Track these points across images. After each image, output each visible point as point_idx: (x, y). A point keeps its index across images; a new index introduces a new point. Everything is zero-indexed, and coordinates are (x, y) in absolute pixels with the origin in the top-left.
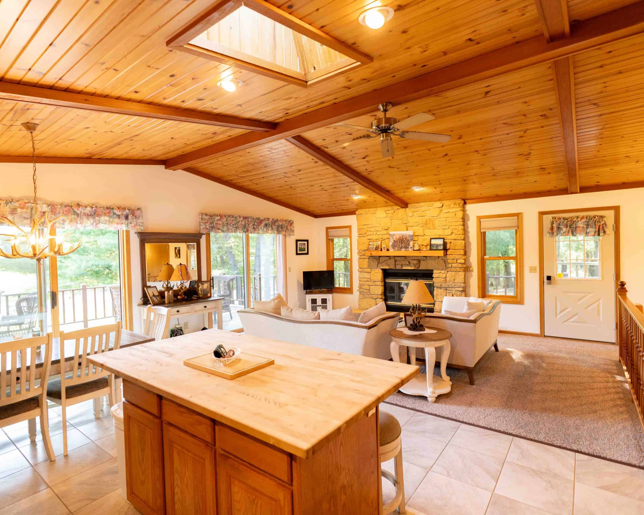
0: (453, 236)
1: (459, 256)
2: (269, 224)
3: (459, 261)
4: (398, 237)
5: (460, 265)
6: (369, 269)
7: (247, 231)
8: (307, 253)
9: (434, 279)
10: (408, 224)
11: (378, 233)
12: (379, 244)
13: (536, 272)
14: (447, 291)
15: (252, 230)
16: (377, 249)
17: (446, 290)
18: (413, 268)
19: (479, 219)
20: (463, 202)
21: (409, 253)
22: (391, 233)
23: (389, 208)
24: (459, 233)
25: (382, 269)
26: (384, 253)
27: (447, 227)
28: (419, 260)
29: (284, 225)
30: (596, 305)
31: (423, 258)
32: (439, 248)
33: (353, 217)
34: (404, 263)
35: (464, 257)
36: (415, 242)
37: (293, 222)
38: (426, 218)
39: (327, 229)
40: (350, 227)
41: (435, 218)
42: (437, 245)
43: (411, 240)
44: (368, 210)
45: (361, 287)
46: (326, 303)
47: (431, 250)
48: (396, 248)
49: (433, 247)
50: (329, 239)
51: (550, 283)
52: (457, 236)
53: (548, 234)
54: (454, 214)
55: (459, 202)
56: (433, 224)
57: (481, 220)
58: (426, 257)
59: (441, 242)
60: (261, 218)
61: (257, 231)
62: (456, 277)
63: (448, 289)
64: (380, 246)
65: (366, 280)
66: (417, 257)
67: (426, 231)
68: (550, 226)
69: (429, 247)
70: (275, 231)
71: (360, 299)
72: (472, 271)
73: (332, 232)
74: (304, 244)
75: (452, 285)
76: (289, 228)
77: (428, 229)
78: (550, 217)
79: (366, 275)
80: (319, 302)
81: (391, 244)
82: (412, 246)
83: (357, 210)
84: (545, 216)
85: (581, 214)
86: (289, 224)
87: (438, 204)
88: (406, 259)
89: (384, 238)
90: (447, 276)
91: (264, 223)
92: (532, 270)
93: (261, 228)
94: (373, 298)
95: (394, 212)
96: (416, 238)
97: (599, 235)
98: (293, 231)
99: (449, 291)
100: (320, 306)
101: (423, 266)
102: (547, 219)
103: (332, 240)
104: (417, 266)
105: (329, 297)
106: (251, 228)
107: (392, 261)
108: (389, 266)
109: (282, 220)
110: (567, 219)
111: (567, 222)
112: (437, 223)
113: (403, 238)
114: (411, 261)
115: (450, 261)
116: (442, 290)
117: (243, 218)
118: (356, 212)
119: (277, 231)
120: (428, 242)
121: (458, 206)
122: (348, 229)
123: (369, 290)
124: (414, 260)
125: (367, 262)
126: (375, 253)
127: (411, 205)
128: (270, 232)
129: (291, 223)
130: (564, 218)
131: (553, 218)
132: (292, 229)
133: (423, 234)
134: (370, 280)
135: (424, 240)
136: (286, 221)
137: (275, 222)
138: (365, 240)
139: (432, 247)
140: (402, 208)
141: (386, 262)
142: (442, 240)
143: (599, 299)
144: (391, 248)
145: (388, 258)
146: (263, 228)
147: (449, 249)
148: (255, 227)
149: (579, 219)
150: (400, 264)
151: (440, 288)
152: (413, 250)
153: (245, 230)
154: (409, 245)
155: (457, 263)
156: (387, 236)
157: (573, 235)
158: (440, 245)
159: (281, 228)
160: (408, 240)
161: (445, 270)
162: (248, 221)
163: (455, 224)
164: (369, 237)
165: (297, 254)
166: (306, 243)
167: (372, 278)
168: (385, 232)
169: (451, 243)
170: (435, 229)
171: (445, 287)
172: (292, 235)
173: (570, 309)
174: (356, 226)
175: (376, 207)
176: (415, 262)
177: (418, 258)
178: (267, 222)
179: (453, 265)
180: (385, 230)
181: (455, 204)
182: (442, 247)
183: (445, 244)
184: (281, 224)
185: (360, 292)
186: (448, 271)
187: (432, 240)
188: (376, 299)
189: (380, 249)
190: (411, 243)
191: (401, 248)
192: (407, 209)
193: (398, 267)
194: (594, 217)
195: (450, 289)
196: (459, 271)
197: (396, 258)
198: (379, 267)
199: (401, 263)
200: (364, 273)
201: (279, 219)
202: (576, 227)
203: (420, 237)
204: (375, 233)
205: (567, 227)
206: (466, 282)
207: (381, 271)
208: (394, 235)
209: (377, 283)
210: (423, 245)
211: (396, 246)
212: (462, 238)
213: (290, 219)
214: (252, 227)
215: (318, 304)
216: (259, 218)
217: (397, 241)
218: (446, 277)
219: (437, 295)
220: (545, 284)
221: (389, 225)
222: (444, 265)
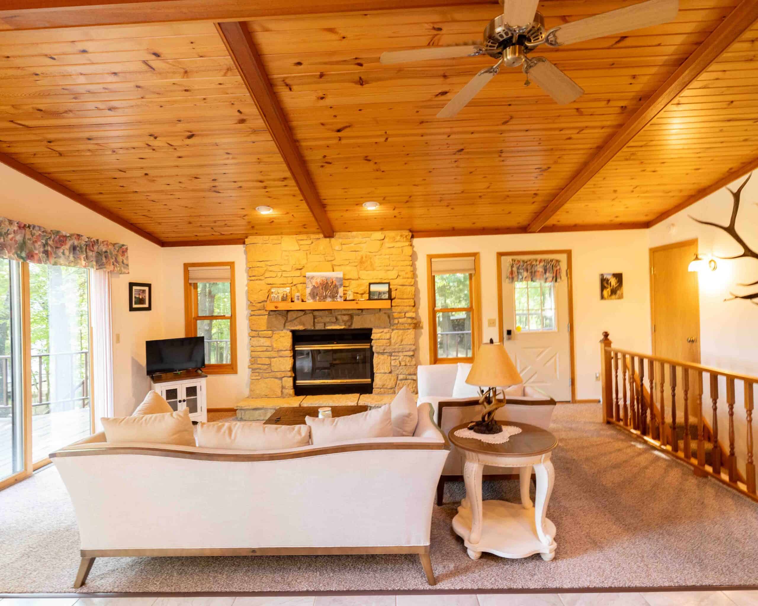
0: (400, 281)
1: (407, 309)
2: (81, 248)
3: (408, 315)
4: (319, 281)
5: (409, 321)
6: (270, 332)
7: (31, 256)
8: (149, 308)
9: (373, 341)
10: (334, 263)
11: (285, 274)
12: (288, 291)
13: (495, 326)
14: (392, 358)
15: (41, 255)
16: (284, 299)
17: (391, 356)
18: (342, 327)
19: (430, 257)
20: (410, 234)
21: (338, 304)
22: (308, 274)
23: (304, 237)
24: (407, 276)
25: (293, 332)
26: (298, 305)
27: (391, 268)
28: (351, 315)
29: (111, 253)
30: (553, 360)
31: (357, 312)
32: (383, 297)
33: (240, 248)
34: (328, 320)
35: (414, 310)
36: (345, 288)
37: (127, 249)
38: (360, 254)
39: (186, 266)
40: (231, 264)
41: (374, 254)
42: (380, 293)
43: (341, 285)
44: (267, 237)
45: (253, 360)
46: (196, 395)
47: (370, 299)
48: (318, 298)
49: (374, 295)
50: (190, 284)
51: (509, 339)
52: (405, 280)
53: (507, 280)
54: (400, 249)
55: (407, 234)
56: (371, 262)
57: (432, 260)
58: (362, 310)
59: (385, 288)
60: (64, 233)
61: (53, 260)
62: (404, 337)
63: (393, 354)
64: (289, 294)
65: (265, 349)
66: (349, 310)
67: (361, 272)
68: (510, 270)
69: (366, 296)
70: (94, 263)
71: (253, 382)
72: (422, 328)
73: (194, 272)
74: (144, 291)
75: (399, 348)
76: (120, 258)
77: (365, 269)
78: (509, 258)
79: (263, 341)
80: (182, 395)
81: (308, 291)
82: (342, 295)
83: (247, 237)
84: (503, 258)
85: (539, 257)
86: (120, 252)
87: (379, 235)
88: (331, 313)
89: (294, 283)
90: (392, 336)
91: (69, 244)
92: (491, 323)
93: (63, 253)
94: (276, 378)
95: (312, 243)
96: (346, 283)
97: (556, 281)
98: (127, 265)
99: (395, 358)
100: (184, 401)
101: (358, 324)
102: (507, 261)
103: (195, 286)
104: (349, 323)
105: (200, 383)
106: (38, 250)
107: (310, 317)
108: (304, 325)
109: (106, 243)
110: (526, 262)
111: (527, 265)
112: (377, 261)
113: (327, 283)
114: (339, 317)
115: (396, 315)
116: (386, 356)
117: (20, 227)
118: (246, 240)
119: (97, 262)
120: (365, 288)
121: (405, 239)
122: (229, 267)
123: (270, 364)
124: (344, 315)
125: (265, 321)
126: (283, 306)
127: (338, 233)
128: (83, 263)
129: (123, 250)
130: (523, 261)
131: (512, 260)
132: (125, 261)
133: (357, 277)
134: (271, 348)
135: (359, 285)
136: (114, 245)
137: (92, 244)
138: (261, 285)
139: (371, 296)
140: (325, 237)
141: (298, 319)
142: (387, 285)
143: (556, 354)
144: (309, 298)
145: (301, 313)
146: (67, 252)
147: (395, 298)
148: (49, 249)
149: (538, 263)
150: (322, 323)
151: (383, 353)
152: (345, 300)
153: (24, 255)
154: (337, 293)
155: (405, 317)
156: (301, 280)
157: (532, 280)
158: (384, 293)
159: (106, 257)
160: (336, 286)
161: (390, 327)
162: (32, 235)
163: (402, 263)
164: (270, 281)
165: (132, 309)
166: (147, 289)
167: (275, 346)
168: (298, 273)
169: (396, 290)
170: (374, 270)
171: (390, 353)
172: (124, 273)
173: (529, 368)
174: (244, 261)
175: (282, 234)
176: (346, 318)
177: (350, 312)
178: (76, 243)
179: (401, 320)
180: (298, 269)
181: (401, 236)
182: (387, 296)
183: (390, 291)
184: (104, 250)
185: (253, 369)
186: (393, 330)
187: (371, 286)
188: (281, 378)
189: (290, 300)
190: (341, 291)
191: (325, 297)
192: (333, 240)
193: (319, 327)
194: (552, 261)
195: (396, 354)
196: (408, 329)
197: (316, 313)
198: (286, 328)
199: (322, 321)
200: (260, 339)
201: (101, 240)
202: (535, 272)
203: (353, 282)
204: (279, 274)
205: (527, 271)
206: (416, 343)
207: (290, 334)
208: (312, 278)
209: (282, 353)
210: (357, 293)
211: (317, 294)
212: (412, 283)
213: (122, 243)
214: (42, 250)
215: (179, 398)
216: (58, 232)
217: (318, 287)
218: (390, 338)
219: (378, 364)
220: (505, 340)
221: (304, 262)
222: (388, 320)
